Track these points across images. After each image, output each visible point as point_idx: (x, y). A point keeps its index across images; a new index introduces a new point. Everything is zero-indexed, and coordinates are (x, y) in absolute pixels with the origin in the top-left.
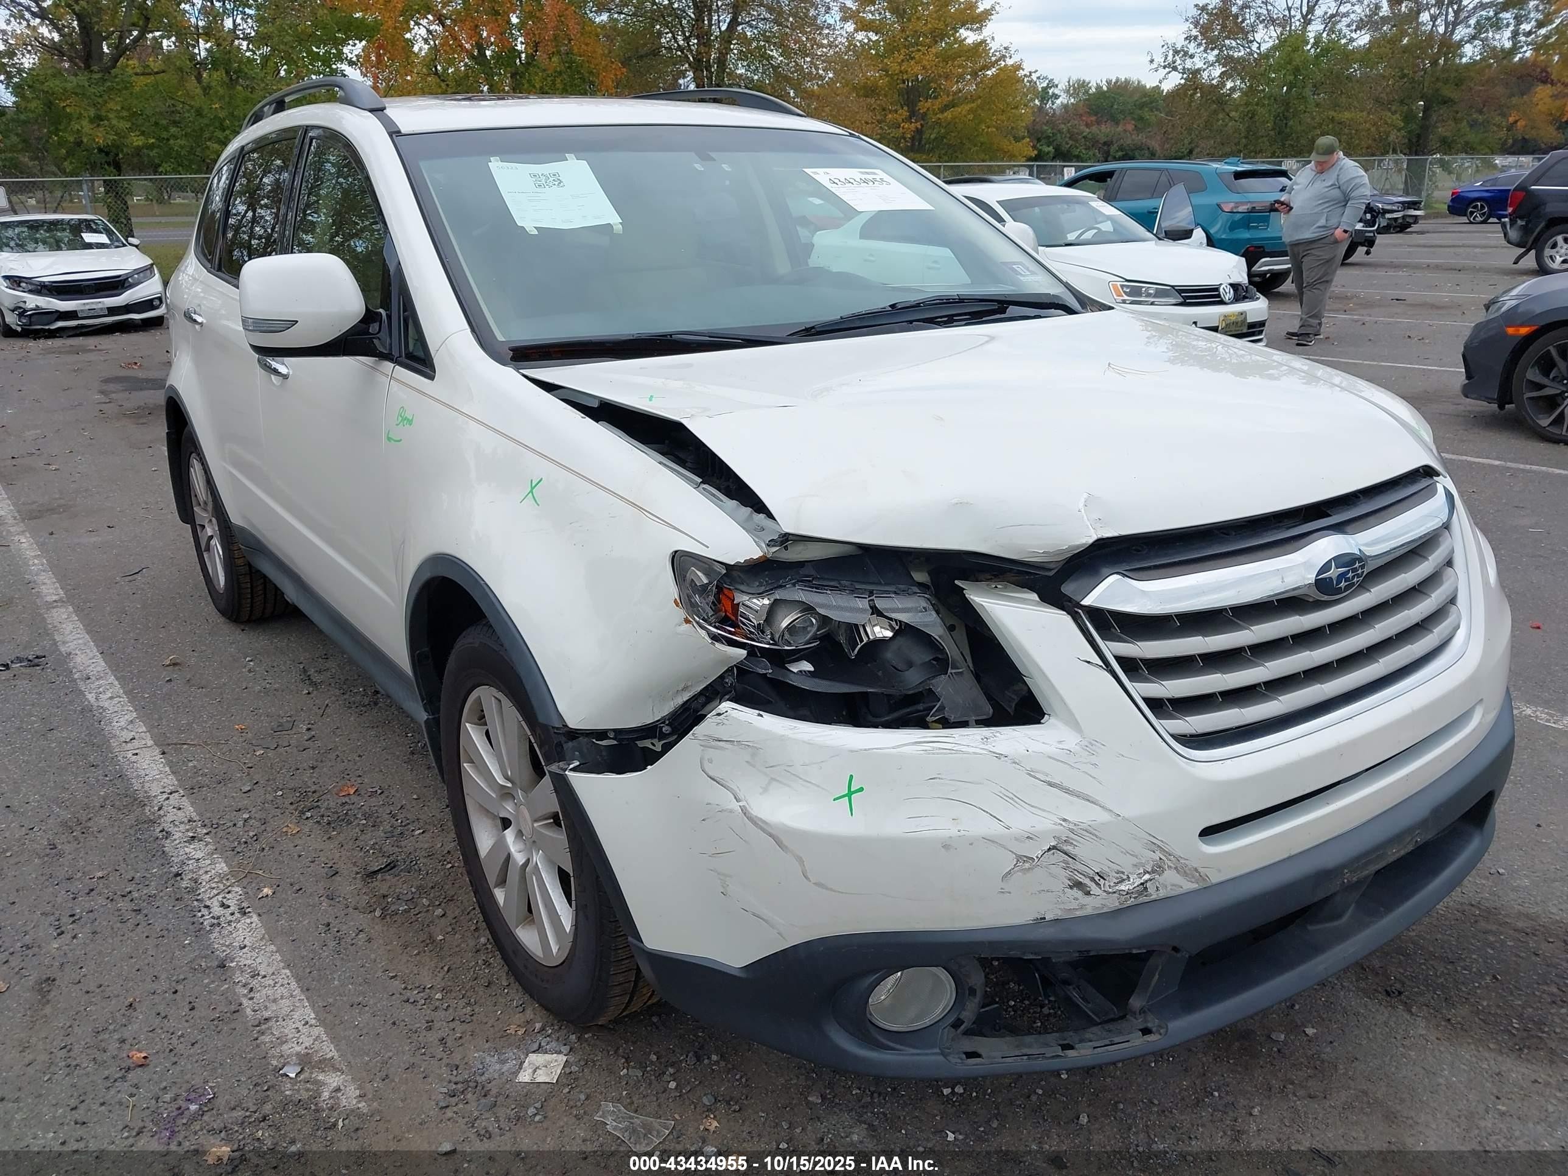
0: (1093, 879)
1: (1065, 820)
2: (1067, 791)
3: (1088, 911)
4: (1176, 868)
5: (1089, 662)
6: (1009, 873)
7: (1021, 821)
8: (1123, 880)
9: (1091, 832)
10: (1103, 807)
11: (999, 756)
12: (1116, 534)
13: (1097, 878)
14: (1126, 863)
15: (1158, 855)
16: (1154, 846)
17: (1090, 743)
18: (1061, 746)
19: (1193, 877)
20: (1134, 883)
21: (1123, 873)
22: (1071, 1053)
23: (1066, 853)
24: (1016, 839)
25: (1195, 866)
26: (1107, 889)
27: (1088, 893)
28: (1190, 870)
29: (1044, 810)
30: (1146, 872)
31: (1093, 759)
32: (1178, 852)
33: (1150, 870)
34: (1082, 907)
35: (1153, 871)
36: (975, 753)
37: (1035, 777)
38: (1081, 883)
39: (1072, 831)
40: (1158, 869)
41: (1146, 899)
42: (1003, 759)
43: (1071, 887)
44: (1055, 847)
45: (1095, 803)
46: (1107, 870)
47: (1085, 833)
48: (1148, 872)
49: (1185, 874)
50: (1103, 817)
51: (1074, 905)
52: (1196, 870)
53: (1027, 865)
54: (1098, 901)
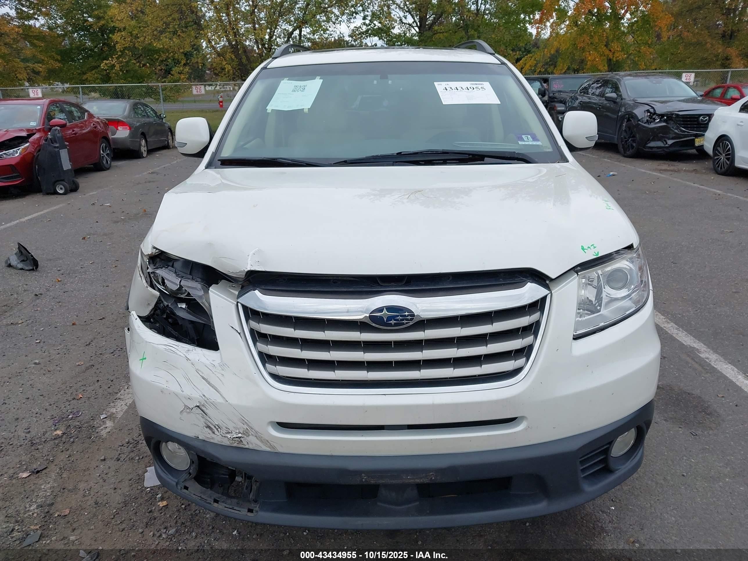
0: (215, 427)
1: (204, 396)
2: (209, 383)
3: (215, 441)
4: (256, 436)
5: (232, 327)
6: (182, 412)
7: (188, 391)
8: (229, 433)
9: (214, 405)
10: (221, 395)
11: (188, 359)
12: (263, 270)
13: (217, 427)
14: (231, 426)
15: (245, 427)
16: (244, 422)
17: (223, 365)
18: (212, 362)
19: (266, 444)
20: (233, 436)
21: (229, 429)
22: (216, 505)
23: (203, 411)
24: (185, 398)
25: (267, 439)
26: (222, 434)
27: (214, 433)
28: (264, 440)
29: (198, 389)
30: (240, 433)
31: (223, 372)
32: (257, 429)
33: (242, 432)
34: (213, 438)
35: (244, 434)
36: (180, 355)
37: (198, 373)
38: (210, 427)
39: (206, 401)
40: (246, 433)
41: (241, 446)
42: (189, 361)
43: (206, 427)
44: (198, 406)
45: (218, 392)
46: (222, 425)
47: (211, 404)
48: (241, 433)
49: (262, 441)
50: (220, 400)
51: (209, 436)
52: (268, 441)
53: (188, 410)
54: (217, 438)
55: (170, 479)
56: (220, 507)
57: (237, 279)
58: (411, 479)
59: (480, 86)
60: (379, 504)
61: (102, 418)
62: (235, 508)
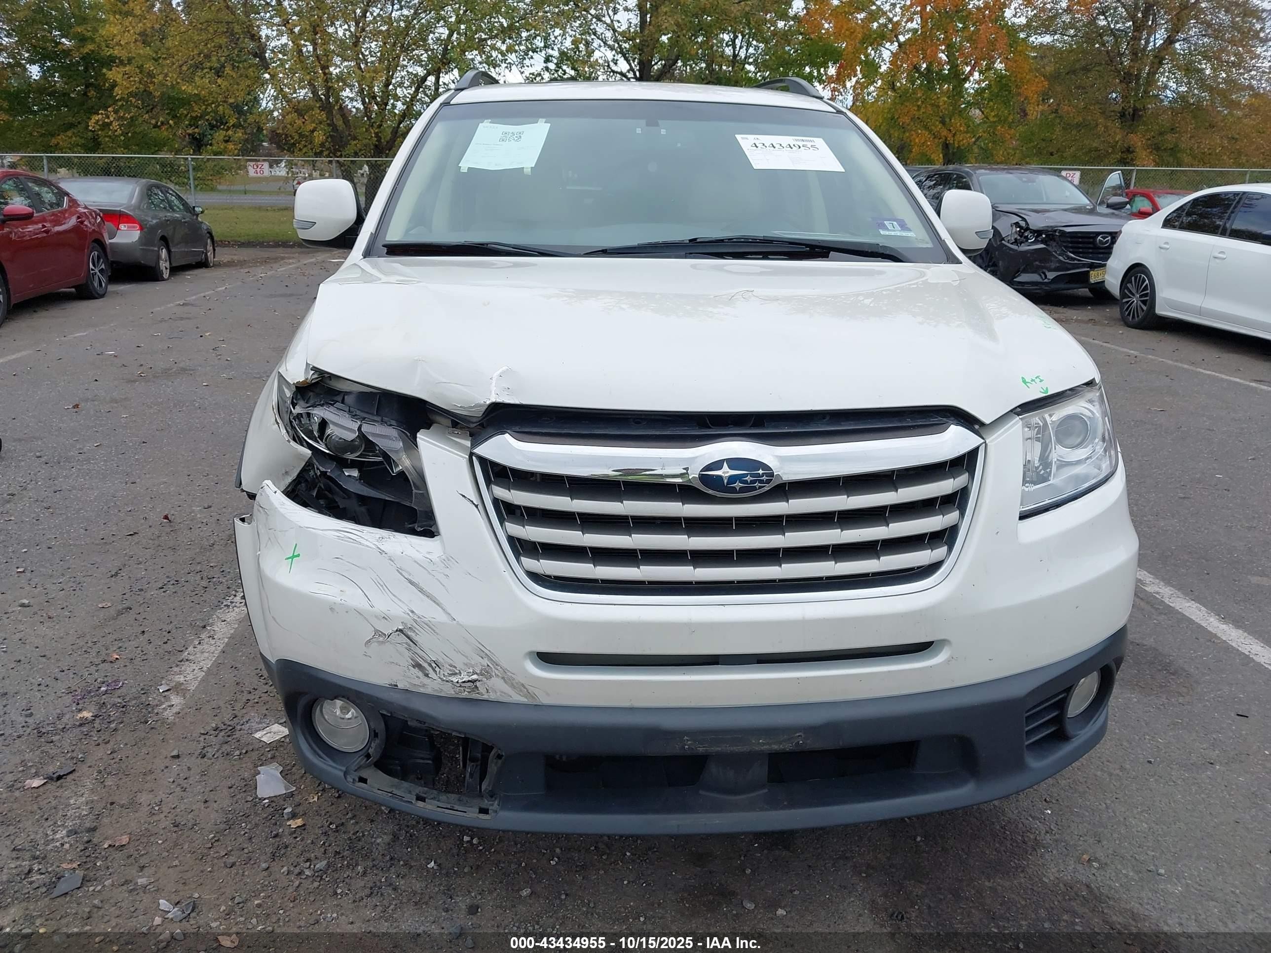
0: (430, 665)
1: (412, 612)
2: (421, 591)
3: (429, 691)
4: (503, 678)
5: (464, 496)
6: (369, 641)
7: (382, 604)
8: (455, 674)
9: (430, 627)
10: (444, 610)
11: (382, 552)
12: (517, 402)
13: (434, 665)
14: (459, 662)
15: (485, 662)
16: (483, 654)
17: (447, 558)
18: (428, 556)
19: (521, 691)
20: (463, 678)
21: (456, 668)
22: (420, 804)
23: (409, 638)
24: (376, 617)
25: (523, 682)
26: (442, 677)
27: (427, 675)
28: (517, 683)
29: (400, 600)
30: (474, 673)
31: (447, 571)
32: (505, 666)
33: (478, 672)
34: (424, 685)
35: (481, 674)
36: (367, 546)
37: (401, 574)
38: (421, 665)
39: (415, 621)
40: (486, 673)
41: (474, 696)
42: (384, 554)
43: (414, 667)
44: (401, 631)
45: (438, 604)
46: (442, 661)
47: (426, 626)
48: (477, 674)
49: (513, 686)
50: (440, 617)
51: (417, 682)
52: (523, 685)
53: (381, 639)
54: (433, 685)
55: (330, 766)
56: (429, 807)
57: (468, 418)
58: (764, 744)
59: (809, 144)
60: (701, 792)
61: (161, 691)
62: (456, 807)
